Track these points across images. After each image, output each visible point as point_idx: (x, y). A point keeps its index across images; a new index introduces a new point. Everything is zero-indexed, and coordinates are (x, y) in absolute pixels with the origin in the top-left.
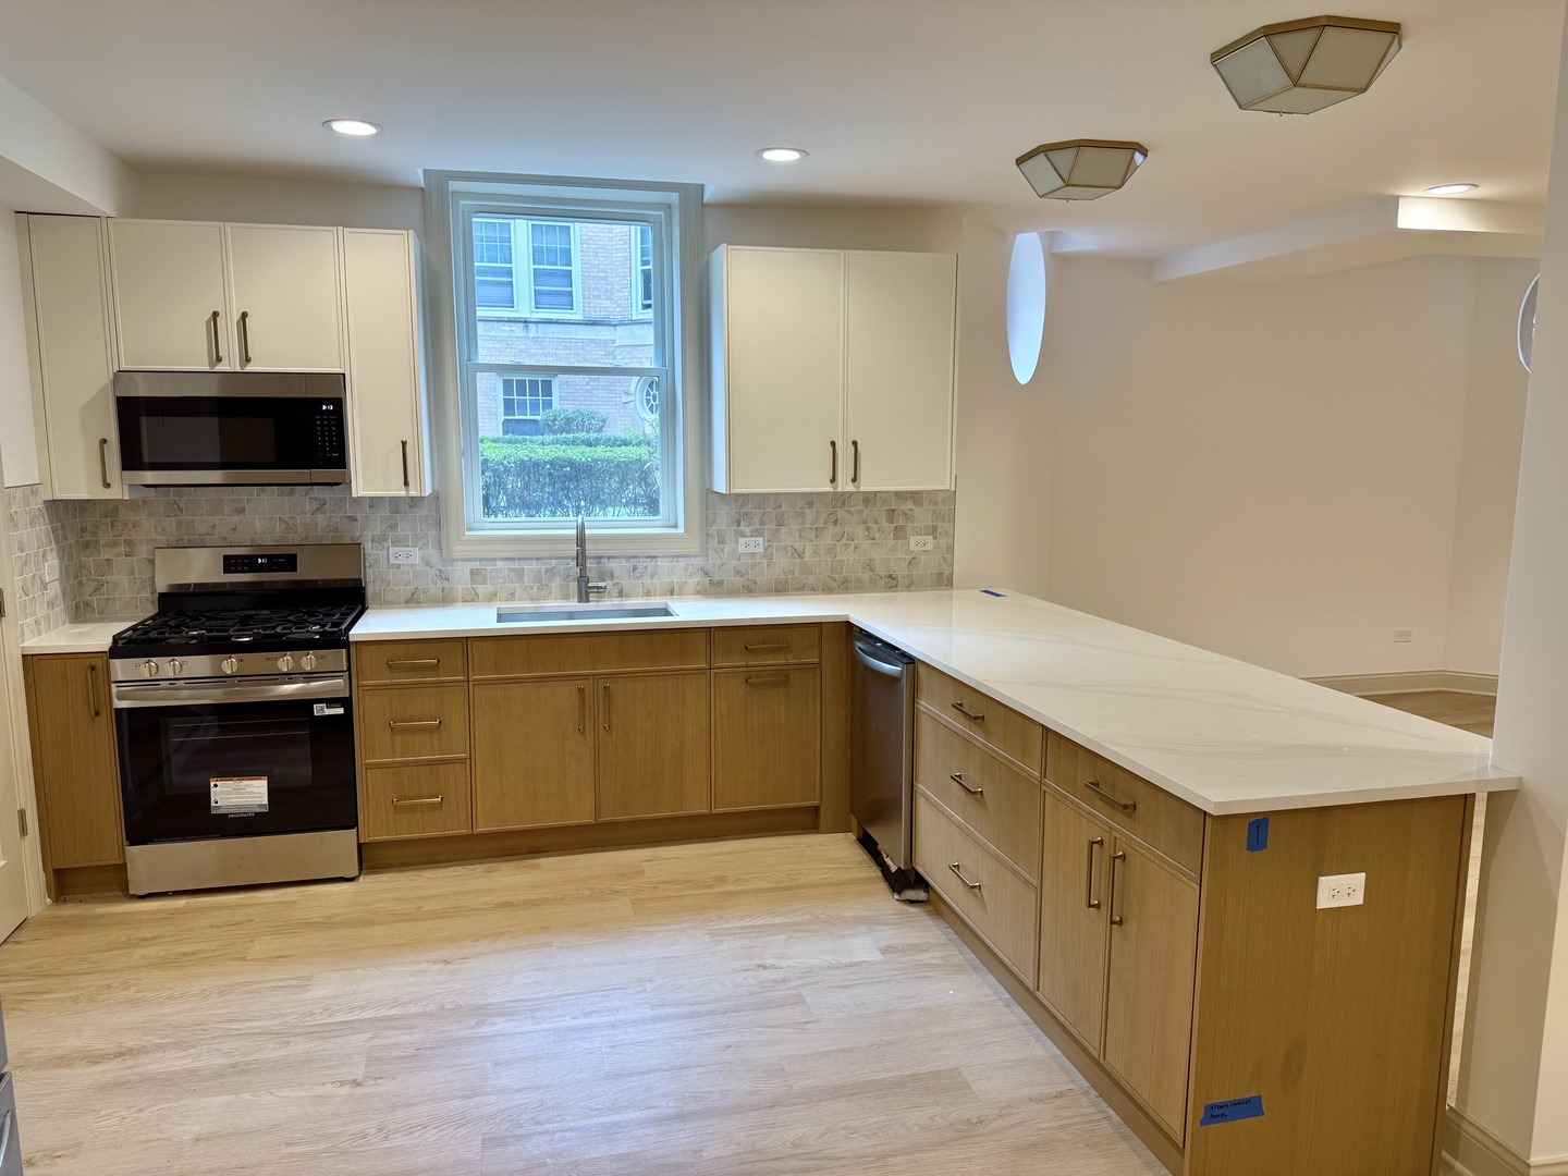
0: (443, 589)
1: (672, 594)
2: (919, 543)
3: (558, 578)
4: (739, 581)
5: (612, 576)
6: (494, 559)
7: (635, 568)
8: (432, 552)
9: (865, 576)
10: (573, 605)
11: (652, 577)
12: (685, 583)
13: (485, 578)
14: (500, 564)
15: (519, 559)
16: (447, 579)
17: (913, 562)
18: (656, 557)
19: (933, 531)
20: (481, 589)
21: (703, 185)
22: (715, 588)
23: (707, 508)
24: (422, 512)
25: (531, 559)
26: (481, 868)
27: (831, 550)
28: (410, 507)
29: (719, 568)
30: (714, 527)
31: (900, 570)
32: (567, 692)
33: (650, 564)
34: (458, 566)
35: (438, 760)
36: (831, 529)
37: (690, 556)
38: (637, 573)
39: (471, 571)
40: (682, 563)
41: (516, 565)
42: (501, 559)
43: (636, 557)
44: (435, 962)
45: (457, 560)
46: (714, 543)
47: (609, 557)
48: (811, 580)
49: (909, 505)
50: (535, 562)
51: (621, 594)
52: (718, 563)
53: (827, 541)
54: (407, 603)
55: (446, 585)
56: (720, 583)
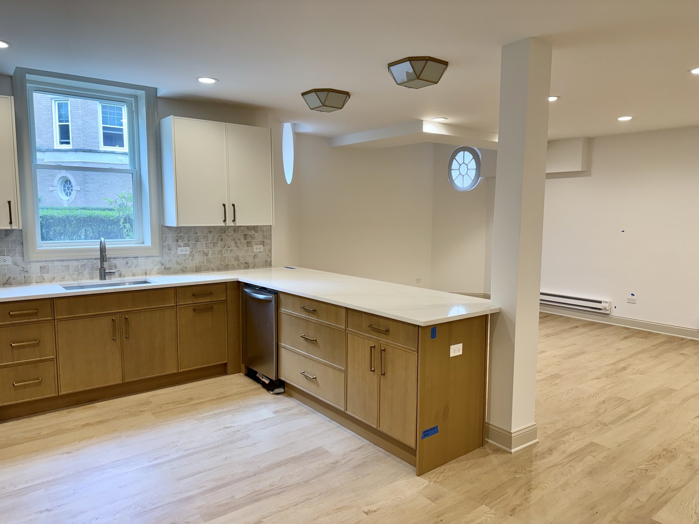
0: (25, 277)
1: (146, 275)
2: (257, 248)
3: (87, 269)
4: (179, 267)
5: (116, 267)
6: (53, 261)
7: (127, 263)
8: (18, 258)
9: (235, 263)
10: (97, 281)
11: (136, 267)
12: (153, 269)
13: (49, 271)
14: (56, 263)
15: (66, 260)
16: (27, 272)
17: (255, 256)
18: (137, 257)
19: (263, 243)
20: (46, 276)
21: (156, 88)
22: (167, 270)
23: (162, 234)
24: (12, 238)
25: (74, 260)
26: (65, 412)
27: (220, 252)
28: (5, 235)
29: (169, 261)
30: (165, 243)
31: (250, 260)
32: (106, 322)
33: (135, 261)
34: (33, 265)
35: (38, 361)
36: (220, 243)
37: (154, 257)
38: (129, 265)
39: (41, 267)
40: (151, 260)
41: (65, 263)
42: (57, 261)
43: (128, 258)
44: (63, 454)
45: (32, 262)
46: (166, 250)
47: (114, 258)
48: (212, 266)
49: (252, 232)
50: (75, 261)
51: (120, 275)
52: (168, 259)
53: (218, 248)
54: (4, 285)
55: (26, 274)
56: (169, 269)
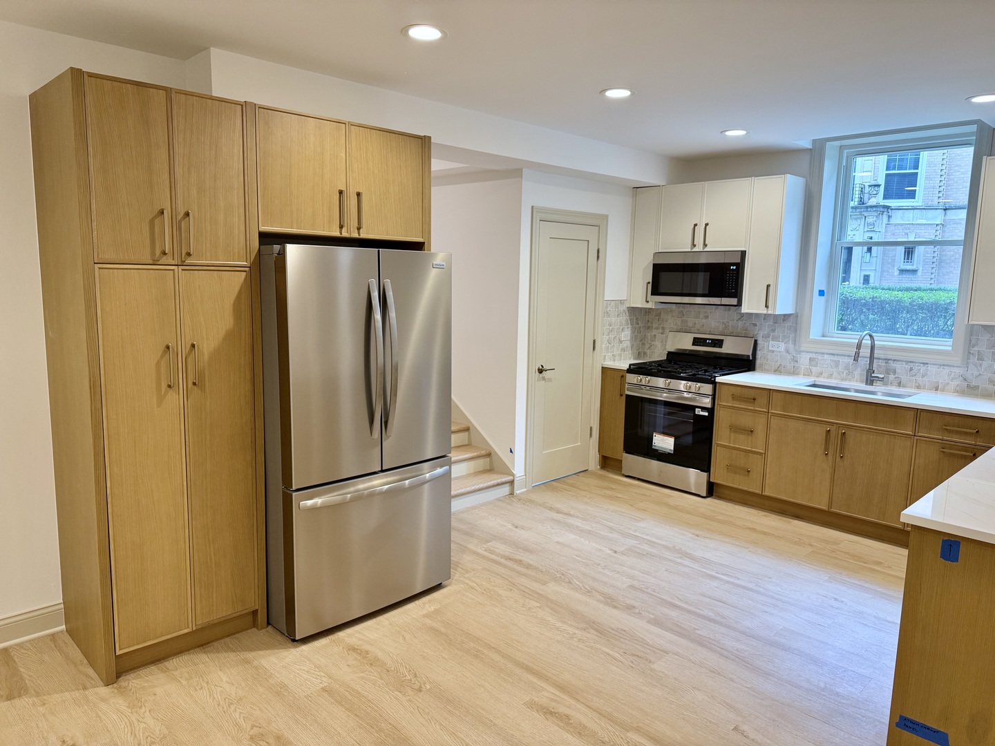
0: (794, 367)
1: (937, 390)
3: (859, 369)
4: (992, 388)
5: (895, 372)
6: (823, 353)
7: (911, 369)
8: (791, 346)
10: (863, 387)
11: (923, 377)
12: (948, 384)
13: (817, 363)
14: (826, 356)
15: (837, 355)
16: (797, 362)
18: (927, 364)
20: (814, 369)
22: (970, 390)
23: (971, 335)
24: (789, 323)
25: (845, 356)
28: (784, 320)
29: (976, 377)
30: (976, 349)
32: (820, 431)
33: (923, 368)
34: (804, 355)
35: (749, 450)
37: (954, 366)
38: (913, 372)
39: (810, 359)
40: (947, 370)
41: (836, 358)
42: (827, 354)
43: (913, 362)
45: (803, 352)
46: (974, 359)
47: (894, 360)
50: (846, 358)
51: (899, 384)
52: (976, 373)
54: (775, 371)
55: (796, 364)
56: (976, 388)
